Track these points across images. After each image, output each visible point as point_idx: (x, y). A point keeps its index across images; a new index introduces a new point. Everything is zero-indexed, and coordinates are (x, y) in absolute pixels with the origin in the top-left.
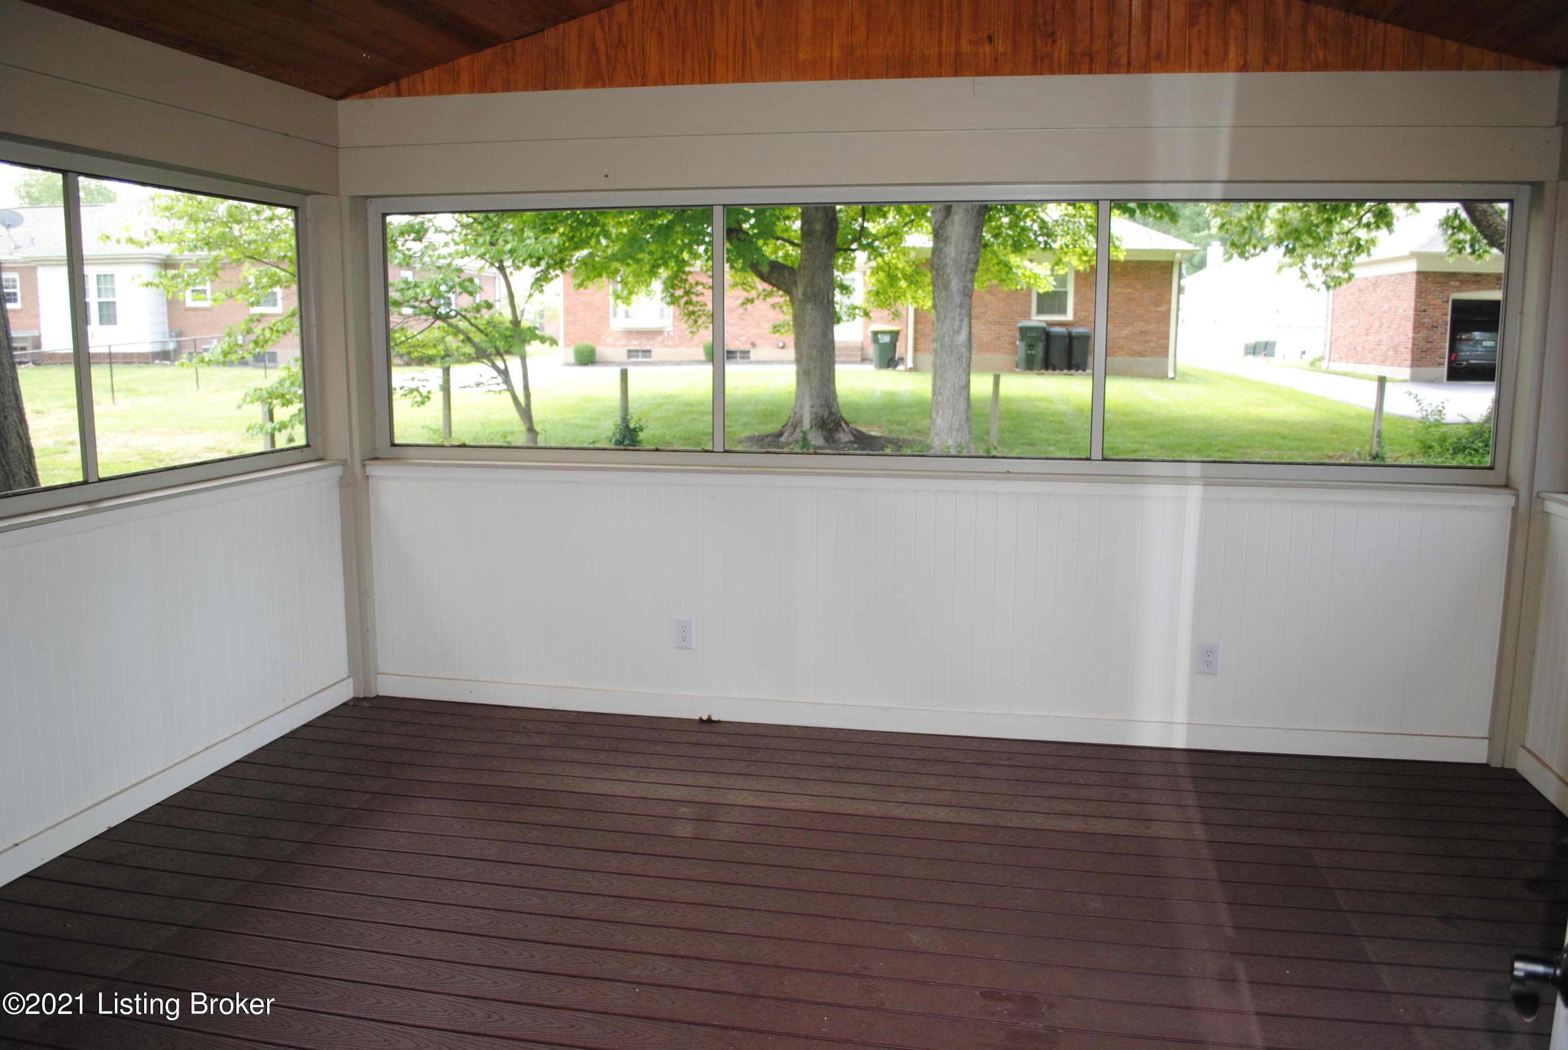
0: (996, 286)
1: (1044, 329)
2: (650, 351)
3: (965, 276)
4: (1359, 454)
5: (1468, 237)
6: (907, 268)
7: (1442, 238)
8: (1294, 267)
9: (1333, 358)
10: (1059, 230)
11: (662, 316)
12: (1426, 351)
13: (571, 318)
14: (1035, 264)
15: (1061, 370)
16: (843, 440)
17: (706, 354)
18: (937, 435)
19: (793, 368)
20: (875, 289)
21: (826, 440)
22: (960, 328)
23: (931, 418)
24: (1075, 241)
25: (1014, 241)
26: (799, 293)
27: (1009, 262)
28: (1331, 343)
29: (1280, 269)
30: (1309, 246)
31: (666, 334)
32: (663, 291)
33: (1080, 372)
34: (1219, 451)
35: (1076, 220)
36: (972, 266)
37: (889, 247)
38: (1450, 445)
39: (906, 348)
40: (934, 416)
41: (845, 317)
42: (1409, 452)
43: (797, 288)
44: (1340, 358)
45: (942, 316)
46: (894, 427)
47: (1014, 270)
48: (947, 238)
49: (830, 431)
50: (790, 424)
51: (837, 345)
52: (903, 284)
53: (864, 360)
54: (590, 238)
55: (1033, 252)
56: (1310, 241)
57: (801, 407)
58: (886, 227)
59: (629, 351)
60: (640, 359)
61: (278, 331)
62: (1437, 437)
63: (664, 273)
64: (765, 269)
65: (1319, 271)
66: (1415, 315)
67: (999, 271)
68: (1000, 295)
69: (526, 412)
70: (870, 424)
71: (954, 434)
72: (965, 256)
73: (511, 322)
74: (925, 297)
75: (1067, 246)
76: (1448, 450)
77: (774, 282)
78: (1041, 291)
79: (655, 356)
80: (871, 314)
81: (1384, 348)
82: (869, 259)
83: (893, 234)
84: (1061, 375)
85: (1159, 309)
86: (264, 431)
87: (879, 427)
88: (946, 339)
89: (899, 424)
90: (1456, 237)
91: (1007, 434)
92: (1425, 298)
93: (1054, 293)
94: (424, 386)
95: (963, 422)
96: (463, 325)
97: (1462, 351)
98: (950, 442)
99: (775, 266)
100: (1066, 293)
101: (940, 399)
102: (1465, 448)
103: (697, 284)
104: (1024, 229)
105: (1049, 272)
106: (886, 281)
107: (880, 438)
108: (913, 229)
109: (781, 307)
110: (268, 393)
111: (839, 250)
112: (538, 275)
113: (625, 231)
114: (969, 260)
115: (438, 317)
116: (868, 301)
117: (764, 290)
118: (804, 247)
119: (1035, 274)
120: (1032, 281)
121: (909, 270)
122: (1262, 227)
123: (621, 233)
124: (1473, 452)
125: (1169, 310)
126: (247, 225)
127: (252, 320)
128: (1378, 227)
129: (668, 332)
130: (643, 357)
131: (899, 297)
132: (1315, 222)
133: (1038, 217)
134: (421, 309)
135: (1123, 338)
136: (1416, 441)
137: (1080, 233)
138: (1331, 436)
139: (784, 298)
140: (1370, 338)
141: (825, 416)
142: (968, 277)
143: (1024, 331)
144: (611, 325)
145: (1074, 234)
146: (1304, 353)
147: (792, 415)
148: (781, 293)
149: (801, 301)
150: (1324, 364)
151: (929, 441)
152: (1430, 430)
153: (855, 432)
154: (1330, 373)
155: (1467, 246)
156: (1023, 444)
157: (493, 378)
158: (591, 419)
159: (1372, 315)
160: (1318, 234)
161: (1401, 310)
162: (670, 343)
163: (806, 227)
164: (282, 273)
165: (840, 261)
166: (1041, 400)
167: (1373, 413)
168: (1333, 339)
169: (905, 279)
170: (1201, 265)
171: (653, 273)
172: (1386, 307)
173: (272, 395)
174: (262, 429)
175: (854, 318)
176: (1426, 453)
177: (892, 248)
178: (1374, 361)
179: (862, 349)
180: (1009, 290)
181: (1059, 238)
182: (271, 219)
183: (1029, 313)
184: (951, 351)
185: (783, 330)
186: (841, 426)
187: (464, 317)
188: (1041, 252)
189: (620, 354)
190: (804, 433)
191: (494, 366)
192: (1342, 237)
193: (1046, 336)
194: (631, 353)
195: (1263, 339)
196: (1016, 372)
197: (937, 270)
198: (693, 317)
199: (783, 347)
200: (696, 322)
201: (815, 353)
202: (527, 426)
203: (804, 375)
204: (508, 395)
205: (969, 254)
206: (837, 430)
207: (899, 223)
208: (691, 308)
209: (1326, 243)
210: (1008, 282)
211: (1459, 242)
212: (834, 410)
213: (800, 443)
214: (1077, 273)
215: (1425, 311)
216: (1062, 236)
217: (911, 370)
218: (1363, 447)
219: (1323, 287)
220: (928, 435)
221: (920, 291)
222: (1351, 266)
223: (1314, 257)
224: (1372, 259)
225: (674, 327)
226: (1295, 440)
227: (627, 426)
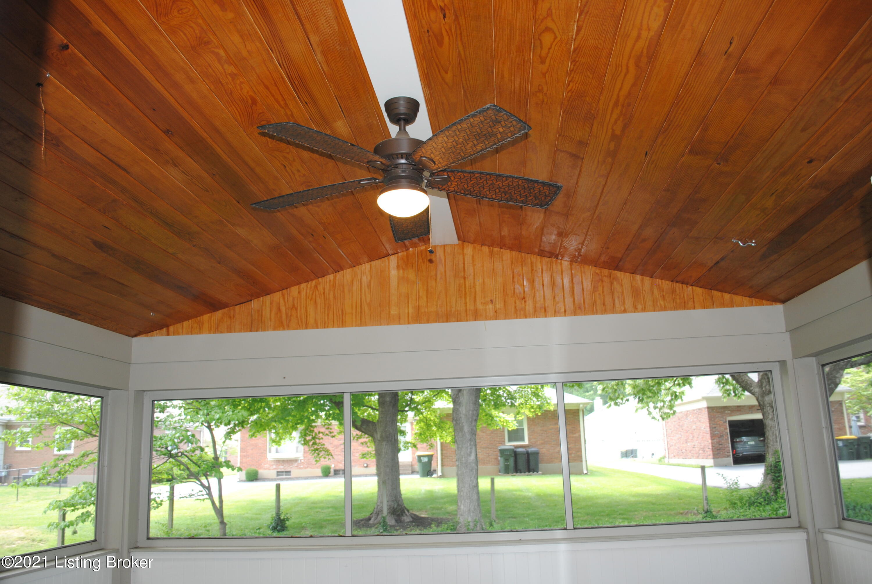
0: (486, 427)
1: (513, 450)
2: (290, 472)
3: (472, 423)
4: (697, 511)
5: (731, 388)
6: (436, 420)
7: (718, 389)
8: (644, 409)
9: (670, 456)
10: (517, 395)
11: (297, 451)
12: (719, 450)
13: (244, 454)
14: (506, 415)
15: (525, 472)
16: (406, 521)
17: (323, 472)
18: (461, 515)
19: (376, 479)
20: (419, 432)
21: (397, 521)
22: (471, 453)
23: (458, 505)
24: (526, 401)
25: (495, 403)
26: (378, 436)
27: (492, 414)
28: (668, 449)
29: (637, 410)
30: (650, 397)
31: (299, 461)
32: (300, 437)
33: (535, 473)
34: (619, 514)
35: (526, 389)
36: (475, 418)
37: (426, 409)
38: (746, 501)
39: (437, 465)
40: (459, 504)
41: (402, 448)
42: (724, 507)
43: (377, 434)
44: (674, 456)
45: (460, 446)
46: (434, 511)
47: (495, 419)
48: (460, 403)
49: (398, 515)
50: (375, 512)
51: (400, 464)
52: (434, 428)
53: (413, 472)
54: (260, 409)
55: (504, 408)
56: (650, 395)
57: (382, 502)
58: (424, 398)
59: (278, 472)
60: (284, 477)
61: (73, 466)
62: (738, 497)
63: (301, 427)
64: (359, 423)
65: (657, 410)
66: (710, 430)
67: (487, 419)
68: (488, 432)
69: (219, 511)
70: (420, 510)
71: (472, 514)
72: (471, 412)
73: (214, 458)
74: (447, 436)
75: (522, 404)
76: (745, 504)
77: (364, 430)
78: (510, 429)
79: (294, 474)
80: (417, 446)
81: (697, 449)
82: (415, 415)
83: (428, 401)
84: (525, 475)
85: (574, 435)
86: (59, 527)
87: (426, 512)
88: (463, 459)
89: (438, 509)
90: (725, 388)
91: (499, 512)
92: (714, 421)
93: (517, 429)
94: (159, 498)
95: (476, 507)
96: (185, 460)
97: (738, 448)
98: (470, 519)
99: (364, 422)
100: (523, 429)
101: (462, 494)
102: (754, 503)
103: (319, 433)
104: (499, 396)
105: (514, 419)
106: (425, 427)
107: (428, 518)
108: (438, 398)
109: (366, 444)
110: (64, 503)
111: (399, 411)
112: (229, 430)
113: (278, 404)
114: (473, 415)
115: (171, 456)
116: (415, 439)
117: (357, 435)
118: (380, 410)
119: (506, 420)
120: (505, 424)
121: (437, 421)
122: (624, 388)
123: (277, 406)
124: (759, 504)
125: (580, 435)
126: (62, 404)
127: (58, 459)
128: (684, 385)
129: (301, 460)
130: (286, 475)
131: (433, 436)
132: (652, 384)
133: (506, 389)
134: (161, 452)
135: (557, 453)
136: (727, 501)
137: (528, 396)
138: (679, 501)
139: (368, 439)
140: (689, 444)
141: (395, 507)
142: (473, 424)
143: (502, 452)
144: (268, 457)
145: (525, 397)
146: (653, 454)
147: (376, 507)
148: (366, 436)
149: (379, 440)
150: (666, 460)
151: (457, 519)
152: (733, 494)
153: (413, 516)
154: (670, 465)
155: (732, 392)
156: (510, 518)
157: (200, 491)
158: (257, 514)
159: (687, 432)
160: (654, 390)
161: (703, 428)
162: (302, 466)
163: (381, 400)
164: (80, 432)
165: (399, 417)
166: (516, 491)
167: (701, 486)
168: (669, 446)
169: (436, 426)
170: (592, 410)
171: (294, 428)
172: (694, 427)
173: (67, 504)
174: (57, 526)
175: (408, 449)
176: (733, 507)
177: (427, 409)
178: (692, 457)
179: (412, 466)
180: (493, 429)
181: (518, 400)
182: (77, 401)
183: (504, 441)
184: (467, 466)
185: (368, 457)
186: (404, 512)
187: (186, 456)
188: (509, 407)
189: (273, 473)
190: (384, 518)
191: (202, 485)
192: (666, 391)
193: (515, 454)
194: (279, 473)
195: (630, 448)
196: (500, 475)
197: (456, 421)
198: (317, 452)
199: (367, 467)
200: (319, 454)
201: (388, 470)
202: (220, 520)
203: (382, 483)
204: (209, 502)
205: (473, 411)
206: (402, 515)
207: (430, 395)
208: (316, 447)
209: (659, 395)
210: (492, 425)
211: (728, 390)
212: (400, 503)
213: (382, 524)
214: (528, 418)
215: (715, 428)
216: (519, 399)
217: (440, 477)
218: (698, 506)
219: (660, 419)
220: (456, 515)
221: (444, 432)
222: (673, 406)
223: (654, 403)
224: (684, 402)
225: (304, 457)
226: (660, 505)
227: (279, 518)
